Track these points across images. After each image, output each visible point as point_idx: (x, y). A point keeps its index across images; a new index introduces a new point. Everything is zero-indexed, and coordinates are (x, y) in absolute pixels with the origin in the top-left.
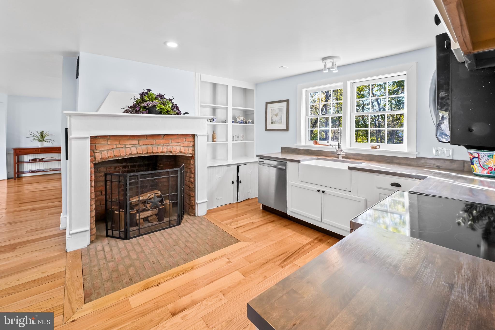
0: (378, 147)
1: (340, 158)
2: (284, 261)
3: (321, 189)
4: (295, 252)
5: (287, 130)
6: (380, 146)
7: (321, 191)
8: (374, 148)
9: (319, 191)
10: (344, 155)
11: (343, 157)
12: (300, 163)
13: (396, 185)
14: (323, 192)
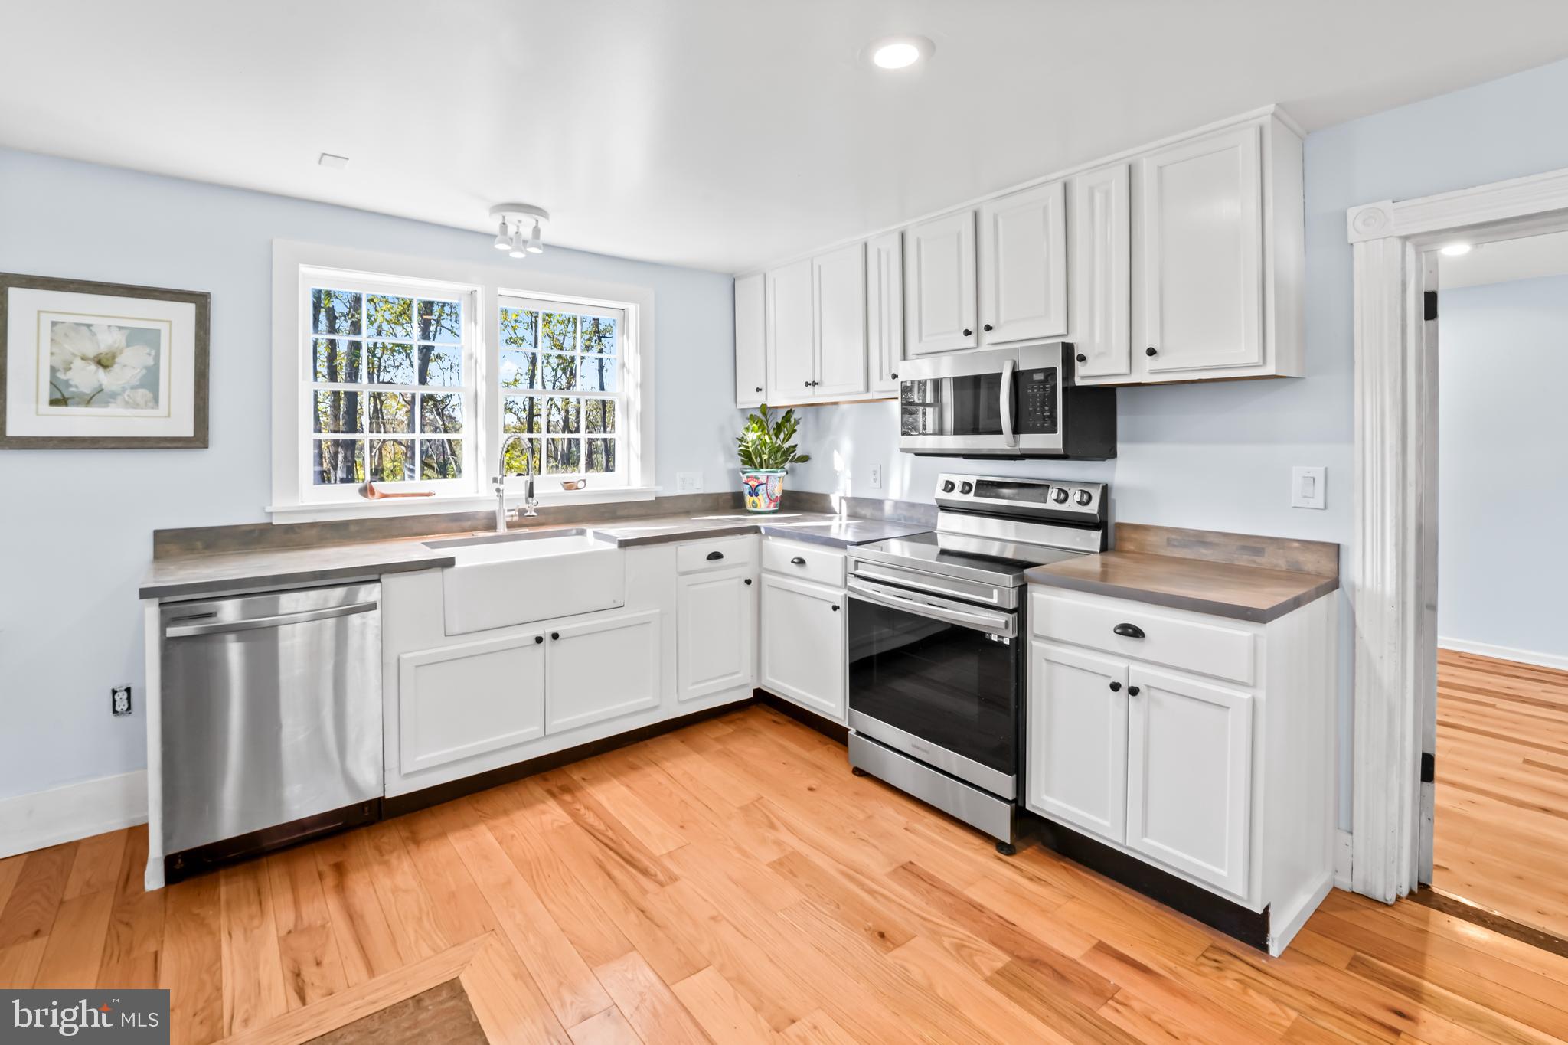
0: (581, 485)
1: (502, 529)
2: (645, 872)
3: (543, 631)
4: (606, 845)
5: (199, 439)
6: (587, 482)
7: (547, 639)
8: (569, 486)
9: (539, 640)
10: (516, 518)
11: (510, 525)
12: (448, 571)
13: (716, 556)
14: (555, 636)
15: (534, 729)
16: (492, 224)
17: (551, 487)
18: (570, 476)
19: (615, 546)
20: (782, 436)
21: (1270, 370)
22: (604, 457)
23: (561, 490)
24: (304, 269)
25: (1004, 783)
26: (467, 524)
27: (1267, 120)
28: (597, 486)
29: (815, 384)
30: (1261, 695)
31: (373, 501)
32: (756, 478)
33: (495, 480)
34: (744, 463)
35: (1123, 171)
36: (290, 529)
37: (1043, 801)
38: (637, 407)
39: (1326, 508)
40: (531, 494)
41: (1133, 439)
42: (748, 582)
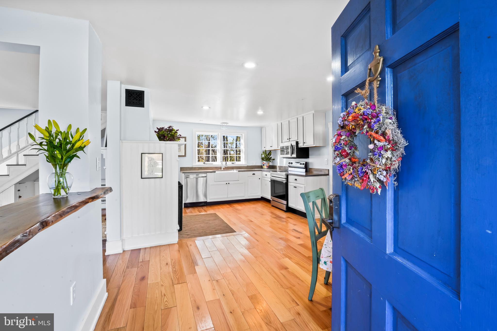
0: (234, 163)
1: (222, 169)
3: (228, 182)
5: (185, 156)
7: (228, 184)
8: (233, 163)
9: (227, 184)
11: (224, 169)
12: (215, 173)
13: (254, 174)
14: (229, 183)
15: (226, 196)
16: (221, 124)
17: (229, 164)
18: (233, 162)
19: (238, 172)
20: (269, 156)
21: (314, 146)
22: (238, 159)
23: (232, 164)
24: (196, 132)
25: (285, 202)
26: (218, 168)
27: (314, 113)
28: (237, 164)
29: (271, 147)
30: (305, 186)
31: (205, 165)
32: (264, 163)
33: (221, 162)
34: (262, 160)
35: (296, 119)
36: (195, 168)
37: (291, 205)
38: (244, 151)
39: (328, 164)
40: (226, 164)
41: (311, 155)
42: (260, 179)
